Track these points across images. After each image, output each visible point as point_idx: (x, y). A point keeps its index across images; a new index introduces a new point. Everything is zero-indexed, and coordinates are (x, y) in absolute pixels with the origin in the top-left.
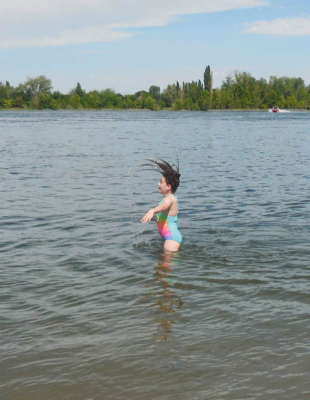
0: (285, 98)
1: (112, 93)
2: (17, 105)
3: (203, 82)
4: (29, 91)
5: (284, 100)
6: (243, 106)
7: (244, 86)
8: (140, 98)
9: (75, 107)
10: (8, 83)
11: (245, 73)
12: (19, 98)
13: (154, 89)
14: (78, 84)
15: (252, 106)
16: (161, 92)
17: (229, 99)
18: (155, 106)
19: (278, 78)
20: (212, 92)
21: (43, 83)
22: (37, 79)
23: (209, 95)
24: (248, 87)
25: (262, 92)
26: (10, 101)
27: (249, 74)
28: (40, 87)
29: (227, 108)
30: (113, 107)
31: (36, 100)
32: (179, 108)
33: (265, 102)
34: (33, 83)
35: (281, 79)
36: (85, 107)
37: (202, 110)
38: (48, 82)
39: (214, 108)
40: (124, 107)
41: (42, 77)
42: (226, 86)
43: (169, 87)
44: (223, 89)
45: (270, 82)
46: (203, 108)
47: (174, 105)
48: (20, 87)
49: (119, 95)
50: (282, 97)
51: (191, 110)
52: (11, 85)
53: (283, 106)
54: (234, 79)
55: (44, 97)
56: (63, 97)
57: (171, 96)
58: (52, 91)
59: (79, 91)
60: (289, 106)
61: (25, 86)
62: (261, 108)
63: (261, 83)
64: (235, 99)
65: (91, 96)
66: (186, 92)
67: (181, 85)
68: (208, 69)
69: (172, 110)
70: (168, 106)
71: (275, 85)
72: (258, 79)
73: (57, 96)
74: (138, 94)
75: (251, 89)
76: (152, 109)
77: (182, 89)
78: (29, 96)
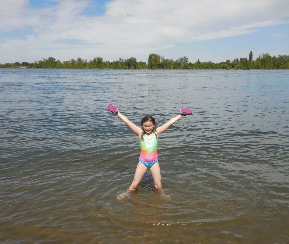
0: (284, 64)
1: (212, 63)
2: (175, 68)
3: (248, 58)
4: (180, 63)
5: (283, 65)
6: (265, 68)
7: (266, 59)
8: (222, 65)
9: (197, 68)
10: (172, 60)
11: (267, 54)
12: (176, 65)
13: (228, 61)
14: (199, 60)
15: (269, 68)
16: (231, 62)
17: (259, 65)
18: (228, 68)
19: (282, 55)
20: (252, 62)
21: (185, 59)
22: (183, 58)
23: (251, 63)
24: (268, 60)
25: (274, 62)
26: (173, 66)
27: (269, 54)
28: (184, 61)
29: (258, 68)
30: (211, 68)
31: (182, 66)
32: (238, 69)
33: (275, 66)
34: (181, 59)
35: (283, 56)
36: (200, 68)
37: (247, 69)
38: (187, 59)
39: (253, 68)
40: (216, 68)
41: (185, 57)
42: (258, 59)
43: (234, 60)
44: (257, 61)
45: (278, 57)
46: (248, 68)
47: (236, 67)
48: (177, 61)
49: (214, 63)
50: (283, 64)
51: (243, 69)
52: (173, 60)
53: (283, 68)
54: (262, 56)
55: (185, 65)
56: (192, 64)
57: (235, 64)
58: (188, 62)
59: (198, 62)
60: (286, 67)
61: (178, 61)
62: (273, 68)
63: (274, 58)
64: (262, 65)
65: (203, 64)
66: (241, 62)
67: (239, 59)
68: (251, 52)
69: (235, 69)
70: (233, 68)
71: (280, 59)
72: (272, 56)
73: (190, 64)
74: (221, 63)
75: (269, 61)
76: (227, 69)
77: (239, 61)
78: (180, 64)
